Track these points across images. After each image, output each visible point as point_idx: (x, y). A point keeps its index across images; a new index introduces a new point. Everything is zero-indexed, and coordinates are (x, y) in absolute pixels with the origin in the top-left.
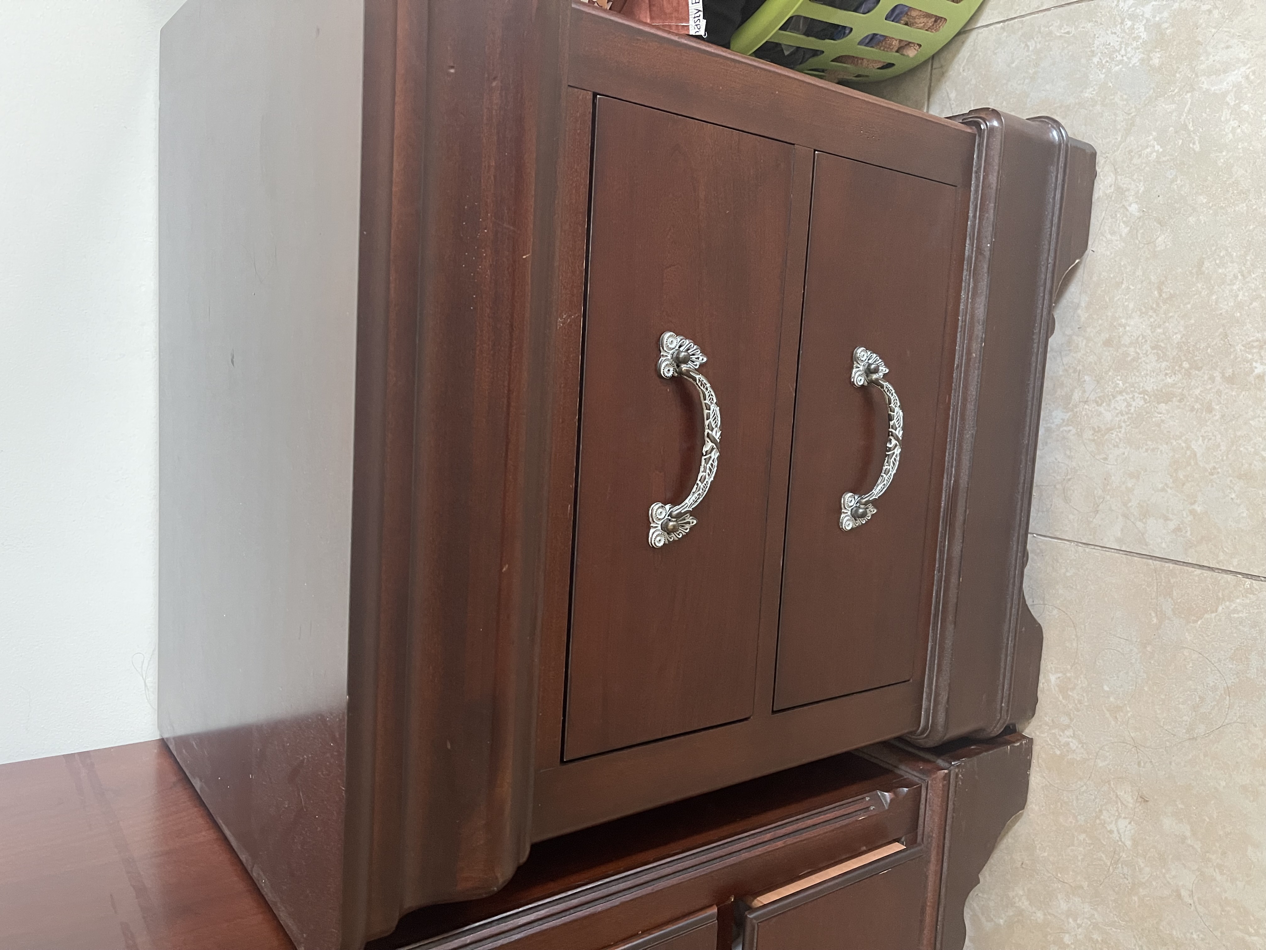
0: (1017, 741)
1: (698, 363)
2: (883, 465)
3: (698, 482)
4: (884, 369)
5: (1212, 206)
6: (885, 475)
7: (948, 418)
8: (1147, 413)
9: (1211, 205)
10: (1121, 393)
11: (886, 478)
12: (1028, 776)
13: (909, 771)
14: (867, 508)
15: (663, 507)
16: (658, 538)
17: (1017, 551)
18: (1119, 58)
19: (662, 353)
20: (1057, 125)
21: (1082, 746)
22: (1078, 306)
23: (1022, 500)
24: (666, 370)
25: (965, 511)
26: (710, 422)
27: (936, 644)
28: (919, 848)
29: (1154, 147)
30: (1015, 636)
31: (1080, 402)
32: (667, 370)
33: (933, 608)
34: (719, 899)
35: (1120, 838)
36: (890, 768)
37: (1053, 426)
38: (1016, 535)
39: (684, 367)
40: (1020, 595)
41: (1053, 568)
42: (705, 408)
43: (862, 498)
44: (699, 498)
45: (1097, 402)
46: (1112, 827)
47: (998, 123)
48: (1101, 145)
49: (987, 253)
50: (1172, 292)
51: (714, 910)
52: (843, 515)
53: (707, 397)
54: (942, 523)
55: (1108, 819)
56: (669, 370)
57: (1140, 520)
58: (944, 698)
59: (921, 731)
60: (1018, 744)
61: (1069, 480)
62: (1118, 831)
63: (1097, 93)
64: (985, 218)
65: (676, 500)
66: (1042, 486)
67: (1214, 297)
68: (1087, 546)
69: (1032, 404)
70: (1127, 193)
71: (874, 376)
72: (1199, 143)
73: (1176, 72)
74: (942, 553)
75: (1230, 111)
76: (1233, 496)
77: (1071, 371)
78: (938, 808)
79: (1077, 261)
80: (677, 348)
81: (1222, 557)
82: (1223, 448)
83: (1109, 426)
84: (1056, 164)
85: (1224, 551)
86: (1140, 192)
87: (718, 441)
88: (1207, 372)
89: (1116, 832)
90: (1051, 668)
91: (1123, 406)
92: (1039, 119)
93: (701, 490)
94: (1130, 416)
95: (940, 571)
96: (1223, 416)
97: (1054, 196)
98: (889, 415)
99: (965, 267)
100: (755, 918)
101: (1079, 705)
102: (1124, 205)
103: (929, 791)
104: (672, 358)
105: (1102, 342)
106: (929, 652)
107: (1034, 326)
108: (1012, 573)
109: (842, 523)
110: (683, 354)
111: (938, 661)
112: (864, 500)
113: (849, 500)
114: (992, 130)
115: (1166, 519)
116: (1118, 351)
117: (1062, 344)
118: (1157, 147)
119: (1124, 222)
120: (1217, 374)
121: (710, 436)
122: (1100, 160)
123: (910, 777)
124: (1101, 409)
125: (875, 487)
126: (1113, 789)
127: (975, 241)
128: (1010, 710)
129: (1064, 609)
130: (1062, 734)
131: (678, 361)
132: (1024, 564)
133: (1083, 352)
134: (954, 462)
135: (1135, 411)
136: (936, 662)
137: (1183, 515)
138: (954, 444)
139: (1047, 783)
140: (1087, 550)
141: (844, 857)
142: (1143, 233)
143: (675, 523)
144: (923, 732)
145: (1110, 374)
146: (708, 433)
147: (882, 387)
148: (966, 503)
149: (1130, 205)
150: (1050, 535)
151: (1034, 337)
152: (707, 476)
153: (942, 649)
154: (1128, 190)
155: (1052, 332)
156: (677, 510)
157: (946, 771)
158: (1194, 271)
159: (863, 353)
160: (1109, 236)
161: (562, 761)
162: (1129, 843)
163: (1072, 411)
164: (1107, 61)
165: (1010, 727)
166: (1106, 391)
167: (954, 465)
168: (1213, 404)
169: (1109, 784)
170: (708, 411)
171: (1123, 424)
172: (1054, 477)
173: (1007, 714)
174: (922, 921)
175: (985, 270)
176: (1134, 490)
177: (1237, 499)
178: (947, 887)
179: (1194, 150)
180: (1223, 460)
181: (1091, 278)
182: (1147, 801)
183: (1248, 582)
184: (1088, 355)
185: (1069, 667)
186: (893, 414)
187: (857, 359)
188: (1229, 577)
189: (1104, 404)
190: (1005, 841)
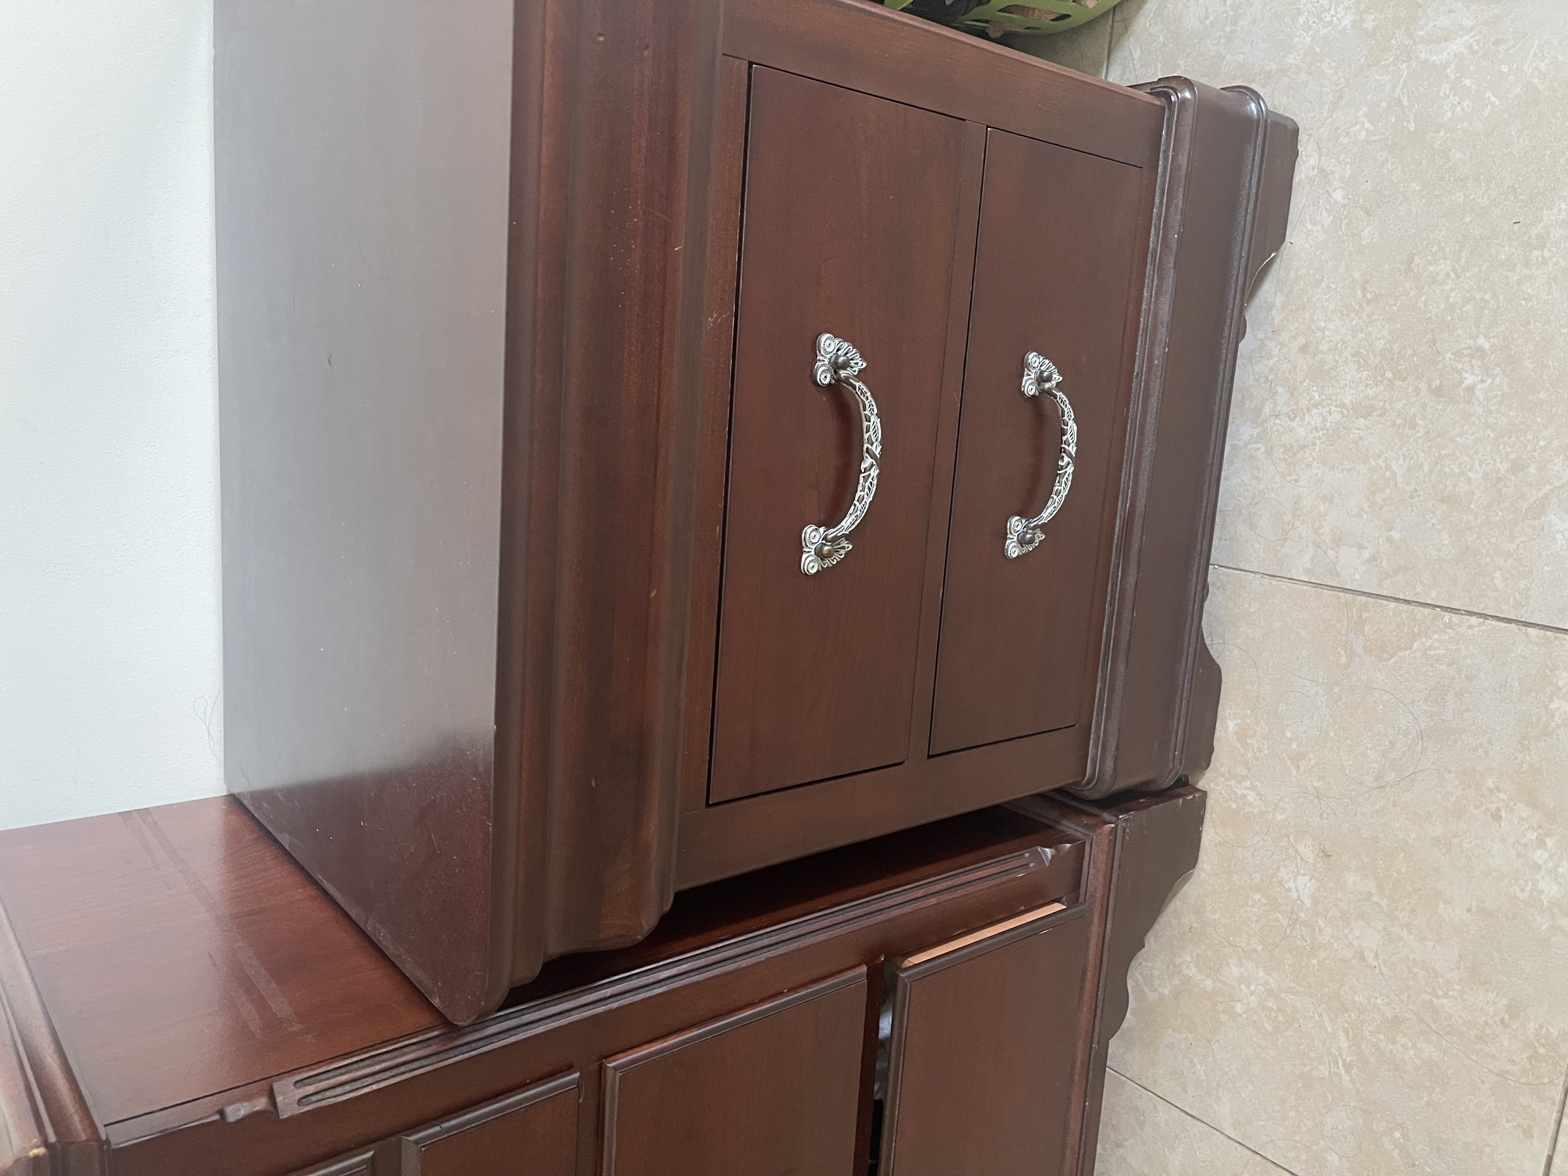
0: (1190, 794)
1: (857, 369)
2: (1053, 486)
3: (856, 502)
4: (1058, 377)
5: (1426, 194)
6: (1055, 497)
7: (1125, 434)
8: (1344, 429)
9: (1424, 193)
10: (1316, 406)
11: (1057, 500)
12: (1200, 832)
13: (1073, 826)
14: (1035, 534)
15: (816, 529)
16: (811, 564)
17: (1197, 583)
18: (1328, 18)
19: (818, 358)
20: (1256, 96)
21: (1260, 799)
22: (1271, 307)
23: (1204, 526)
24: (822, 377)
25: (1142, 538)
26: (870, 435)
27: (1105, 686)
28: (1081, 908)
29: (1363, 124)
30: (1192, 678)
31: (1271, 416)
32: (824, 377)
33: (1103, 645)
34: (869, 958)
35: (1299, 896)
36: (1051, 823)
37: (1241, 444)
38: (1196, 565)
39: (843, 373)
40: (1198, 632)
41: (1235, 603)
42: (864, 419)
43: (1030, 523)
44: (856, 520)
45: (1289, 417)
46: (1291, 885)
47: (1191, 94)
48: (1305, 120)
49: (1174, 246)
50: (1377, 291)
51: (864, 969)
52: (1008, 541)
53: (867, 407)
54: (1116, 551)
55: (1286, 877)
56: (826, 377)
57: (1332, 549)
58: (1112, 747)
59: (1088, 779)
60: (1191, 797)
61: (1257, 504)
62: (1296, 888)
63: (1302, 59)
64: (1173, 205)
65: (831, 520)
66: (1226, 511)
67: (1423, 299)
68: (1272, 578)
69: (1218, 418)
70: (1331, 177)
71: (1047, 385)
72: (1414, 122)
73: (1392, 38)
74: (1114, 585)
75: (1450, 85)
76: (1434, 521)
77: (1263, 380)
78: (1103, 866)
79: (1273, 255)
80: (835, 351)
81: (1419, 588)
82: (1426, 468)
83: (1302, 443)
84: (1253, 143)
85: (1422, 583)
86: (1347, 176)
87: (878, 456)
88: (1411, 383)
89: (1294, 890)
90: (1229, 714)
91: (1317, 421)
92: (1236, 90)
93: (859, 512)
94: (1325, 432)
95: (1112, 604)
96: (1427, 433)
97: (1250, 181)
98: (1062, 429)
99: (1149, 261)
100: (907, 977)
101: (1258, 754)
102: (1327, 191)
103: (1094, 847)
104: (829, 363)
105: (1297, 348)
106: (1097, 694)
107: (1223, 329)
108: (1190, 608)
109: (1007, 550)
110: (842, 358)
111: (1107, 704)
112: (1032, 525)
113: (1016, 524)
114: (1183, 102)
115: (1361, 547)
116: (1314, 358)
117: (1253, 350)
118: (1367, 125)
119: (1327, 210)
120: (1423, 386)
121: (870, 451)
122: (1302, 137)
123: (1072, 832)
124: (1294, 424)
125: (1045, 510)
126: (1292, 844)
127: (1161, 231)
128: (1183, 759)
129: (1245, 649)
130: (1239, 786)
131: (836, 367)
132: (1203, 599)
133: (1275, 359)
134: (1131, 483)
135: (1331, 426)
136: (1105, 705)
137: (1379, 543)
138: (1131, 463)
139: (1220, 839)
140: (1274, 582)
141: (1000, 917)
142: (1347, 224)
143: (830, 548)
144: (1089, 782)
145: (1305, 384)
146: (867, 448)
147: (1055, 397)
148: (1143, 528)
149: (1334, 190)
150: (1233, 567)
151: (1223, 341)
152: (866, 496)
153: (1112, 691)
154: (1333, 173)
155: (1243, 337)
156: (832, 533)
157: (1113, 825)
158: (1403, 268)
159: (1035, 359)
160: (1309, 227)
161: (708, 805)
162: (1308, 902)
163: (1262, 426)
164: (1314, 22)
165: (1182, 780)
166: (1300, 404)
167: (1130, 487)
168: (1417, 419)
169: (1289, 838)
170: (868, 423)
171: (1318, 442)
172: (1240, 501)
173: (1180, 764)
174: (1082, 988)
175: (1171, 265)
176: (1326, 515)
177: (1439, 524)
178: (1109, 950)
179: (1408, 129)
180: (1424, 481)
181: (1288, 274)
182: (1330, 856)
183: (1447, 616)
184: (1281, 362)
185: (1249, 712)
186: (1065, 427)
187: (1028, 366)
188: (1427, 611)
189: (1297, 419)
190: (1173, 903)
